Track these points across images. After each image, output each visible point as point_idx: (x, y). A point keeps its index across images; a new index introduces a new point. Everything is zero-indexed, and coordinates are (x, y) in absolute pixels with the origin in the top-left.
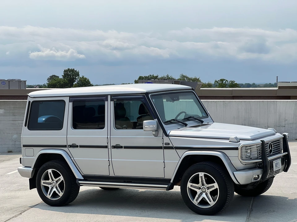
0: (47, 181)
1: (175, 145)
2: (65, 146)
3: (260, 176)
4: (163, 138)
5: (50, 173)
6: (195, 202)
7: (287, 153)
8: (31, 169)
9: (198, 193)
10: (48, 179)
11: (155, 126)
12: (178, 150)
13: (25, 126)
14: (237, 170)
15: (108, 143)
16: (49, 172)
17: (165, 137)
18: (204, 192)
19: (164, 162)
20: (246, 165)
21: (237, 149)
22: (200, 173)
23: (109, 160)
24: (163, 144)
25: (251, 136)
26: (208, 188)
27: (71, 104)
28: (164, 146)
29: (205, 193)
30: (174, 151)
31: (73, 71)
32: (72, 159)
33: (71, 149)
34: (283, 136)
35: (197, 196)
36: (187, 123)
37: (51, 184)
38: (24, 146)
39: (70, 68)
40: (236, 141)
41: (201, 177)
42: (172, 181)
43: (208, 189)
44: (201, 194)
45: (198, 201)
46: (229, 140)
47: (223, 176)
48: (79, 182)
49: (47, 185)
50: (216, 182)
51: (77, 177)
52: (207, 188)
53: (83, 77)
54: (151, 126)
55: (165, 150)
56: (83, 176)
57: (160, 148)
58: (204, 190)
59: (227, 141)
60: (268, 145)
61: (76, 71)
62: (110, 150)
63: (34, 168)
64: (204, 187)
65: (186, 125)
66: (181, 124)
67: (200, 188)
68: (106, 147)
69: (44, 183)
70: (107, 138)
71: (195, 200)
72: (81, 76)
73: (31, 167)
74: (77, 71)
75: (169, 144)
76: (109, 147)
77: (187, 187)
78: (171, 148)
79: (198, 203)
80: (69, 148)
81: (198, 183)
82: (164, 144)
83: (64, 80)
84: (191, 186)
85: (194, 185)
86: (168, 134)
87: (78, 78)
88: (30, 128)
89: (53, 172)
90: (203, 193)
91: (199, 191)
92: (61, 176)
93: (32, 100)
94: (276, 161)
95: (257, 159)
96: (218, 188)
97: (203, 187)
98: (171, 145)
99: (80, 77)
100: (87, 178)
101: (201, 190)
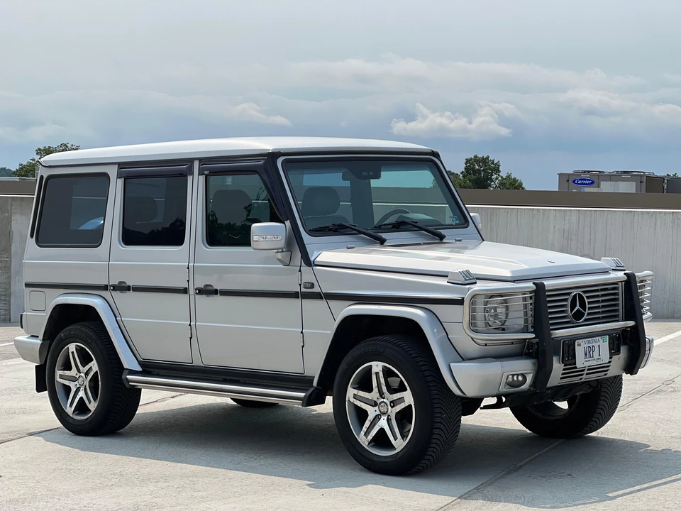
0: (67, 373)
1: (327, 289)
2: (105, 288)
3: (529, 378)
4: (300, 271)
5: (73, 353)
6: (364, 439)
7: (631, 323)
8: (38, 342)
9: (371, 417)
10: (70, 368)
11: (280, 238)
12: (332, 303)
13: (32, 236)
14: (464, 360)
15: (188, 281)
16: (70, 351)
17: (305, 268)
18: (384, 414)
19: (302, 332)
20: (486, 345)
21: (460, 302)
22: (373, 364)
23: (190, 325)
24: (300, 285)
25: (513, 272)
26: (392, 404)
27: (121, 182)
28: (303, 290)
29: (386, 418)
30: (322, 303)
31: (484, 161)
32: (119, 319)
33: (116, 294)
34: (626, 278)
35: (367, 424)
36: (384, 235)
37: (74, 379)
38: (28, 285)
39: (480, 156)
40: (462, 280)
41: (377, 374)
42: (315, 383)
43: (392, 407)
44: (377, 418)
45: (370, 437)
46: (446, 279)
47: (427, 373)
48: (129, 377)
49: (67, 383)
50: (408, 388)
51: (126, 366)
52: (391, 402)
53: (509, 177)
54: (269, 237)
55: (304, 301)
56: (141, 363)
57: (295, 295)
58: (383, 409)
59: (443, 282)
60: (570, 298)
61: (493, 163)
62: (192, 297)
63: (43, 340)
64: (385, 400)
65: (382, 241)
66: (363, 237)
67: (375, 404)
68: (185, 291)
69: (61, 377)
70: (188, 268)
71: (362, 433)
72: (503, 174)
73: (38, 337)
74: (495, 162)
75: (312, 286)
76: (192, 291)
77: (347, 399)
78: (318, 296)
79: (370, 443)
80: (113, 293)
81: (370, 390)
82: (302, 286)
83: (465, 182)
84: (355, 396)
85: (362, 394)
86: (312, 259)
87: (497, 178)
88: (39, 242)
89: (79, 350)
90: (383, 417)
91: (372, 412)
92: (92, 360)
93: (46, 173)
94: (589, 342)
95: (525, 330)
96: (412, 403)
97: (382, 400)
98: (316, 289)
99: (502, 177)
100: (149, 368)
101: (376, 408)
